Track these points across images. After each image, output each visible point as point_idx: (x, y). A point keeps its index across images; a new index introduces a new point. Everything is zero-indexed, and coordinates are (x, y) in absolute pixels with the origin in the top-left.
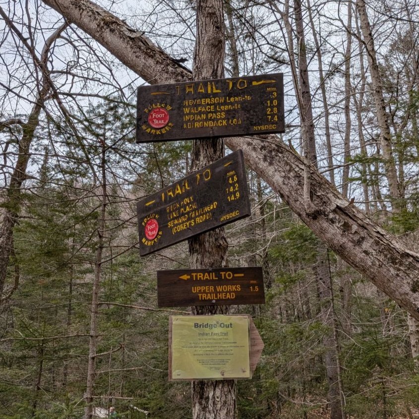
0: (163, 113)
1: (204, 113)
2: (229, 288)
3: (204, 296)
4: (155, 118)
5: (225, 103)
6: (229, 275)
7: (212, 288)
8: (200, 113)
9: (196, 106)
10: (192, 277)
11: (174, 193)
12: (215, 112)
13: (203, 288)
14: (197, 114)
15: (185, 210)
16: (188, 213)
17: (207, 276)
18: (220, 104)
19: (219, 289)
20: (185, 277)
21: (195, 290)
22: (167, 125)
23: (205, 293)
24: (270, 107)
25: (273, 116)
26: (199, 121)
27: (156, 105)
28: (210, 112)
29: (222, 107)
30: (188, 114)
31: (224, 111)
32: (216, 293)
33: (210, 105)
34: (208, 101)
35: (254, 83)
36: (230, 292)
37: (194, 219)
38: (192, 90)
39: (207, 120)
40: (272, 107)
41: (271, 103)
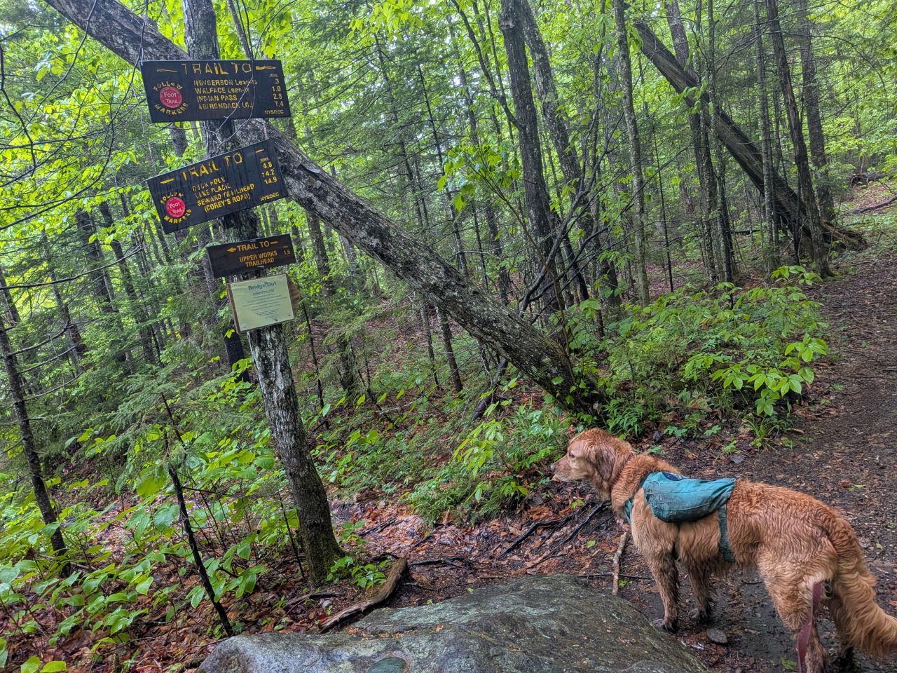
0: (174, 92)
1: (216, 94)
2: (268, 254)
3: (250, 263)
4: (167, 97)
5: (235, 86)
6: (267, 244)
7: (255, 256)
8: (213, 94)
9: (208, 87)
10: (237, 249)
11: (199, 173)
12: (227, 94)
13: (248, 257)
14: (210, 95)
15: (217, 189)
16: (221, 192)
17: (249, 247)
18: (231, 87)
19: (261, 256)
20: (232, 250)
21: (243, 259)
22: (181, 105)
23: (250, 261)
24: (275, 92)
25: (279, 101)
26: (213, 102)
27: (165, 83)
28: (222, 94)
29: (232, 90)
30: (199, 95)
31: (235, 94)
32: (259, 259)
33: (221, 86)
34: (217, 82)
35: (258, 68)
36: (270, 257)
37: (230, 198)
38: (199, 69)
39: (220, 101)
40: (277, 93)
41: (276, 89)
